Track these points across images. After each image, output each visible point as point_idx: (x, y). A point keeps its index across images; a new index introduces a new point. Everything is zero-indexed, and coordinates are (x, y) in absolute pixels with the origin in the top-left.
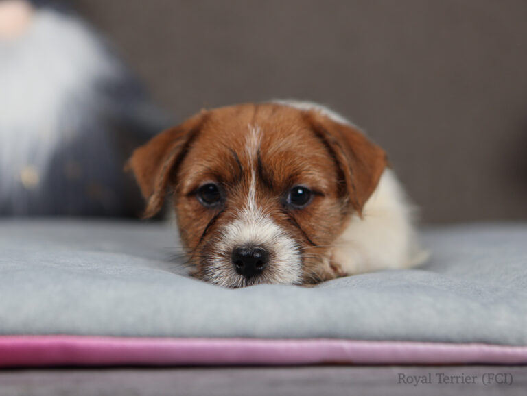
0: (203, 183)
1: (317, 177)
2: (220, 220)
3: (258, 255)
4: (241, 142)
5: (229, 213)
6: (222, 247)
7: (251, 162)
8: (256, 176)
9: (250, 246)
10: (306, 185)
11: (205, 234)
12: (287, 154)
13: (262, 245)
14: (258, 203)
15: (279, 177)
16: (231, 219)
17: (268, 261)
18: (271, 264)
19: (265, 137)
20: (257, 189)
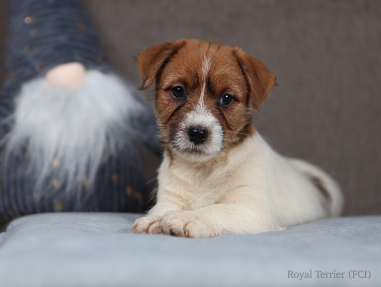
0: (176, 85)
1: (237, 90)
2: (182, 108)
3: (202, 132)
4: (199, 66)
5: (188, 106)
6: (183, 125)
7: (204, 78)
8: (206, 86)
9: (199, 127)
10: (231, 93)
11: (172, 115)
12: (224, 76)
13: (206, 128)
14: (205, 103)
15: (218, 87)
16: (190, 110)
17: (207, 136)
18: (208, 139)
19: (212, 64)
20: (205, 94)
